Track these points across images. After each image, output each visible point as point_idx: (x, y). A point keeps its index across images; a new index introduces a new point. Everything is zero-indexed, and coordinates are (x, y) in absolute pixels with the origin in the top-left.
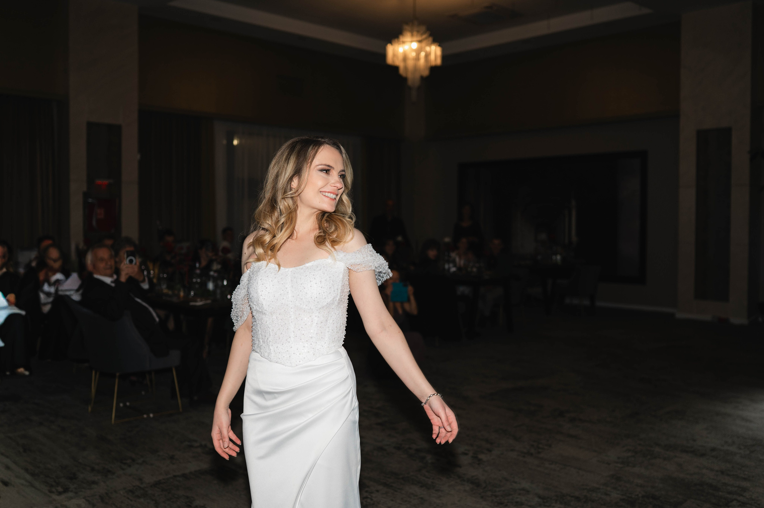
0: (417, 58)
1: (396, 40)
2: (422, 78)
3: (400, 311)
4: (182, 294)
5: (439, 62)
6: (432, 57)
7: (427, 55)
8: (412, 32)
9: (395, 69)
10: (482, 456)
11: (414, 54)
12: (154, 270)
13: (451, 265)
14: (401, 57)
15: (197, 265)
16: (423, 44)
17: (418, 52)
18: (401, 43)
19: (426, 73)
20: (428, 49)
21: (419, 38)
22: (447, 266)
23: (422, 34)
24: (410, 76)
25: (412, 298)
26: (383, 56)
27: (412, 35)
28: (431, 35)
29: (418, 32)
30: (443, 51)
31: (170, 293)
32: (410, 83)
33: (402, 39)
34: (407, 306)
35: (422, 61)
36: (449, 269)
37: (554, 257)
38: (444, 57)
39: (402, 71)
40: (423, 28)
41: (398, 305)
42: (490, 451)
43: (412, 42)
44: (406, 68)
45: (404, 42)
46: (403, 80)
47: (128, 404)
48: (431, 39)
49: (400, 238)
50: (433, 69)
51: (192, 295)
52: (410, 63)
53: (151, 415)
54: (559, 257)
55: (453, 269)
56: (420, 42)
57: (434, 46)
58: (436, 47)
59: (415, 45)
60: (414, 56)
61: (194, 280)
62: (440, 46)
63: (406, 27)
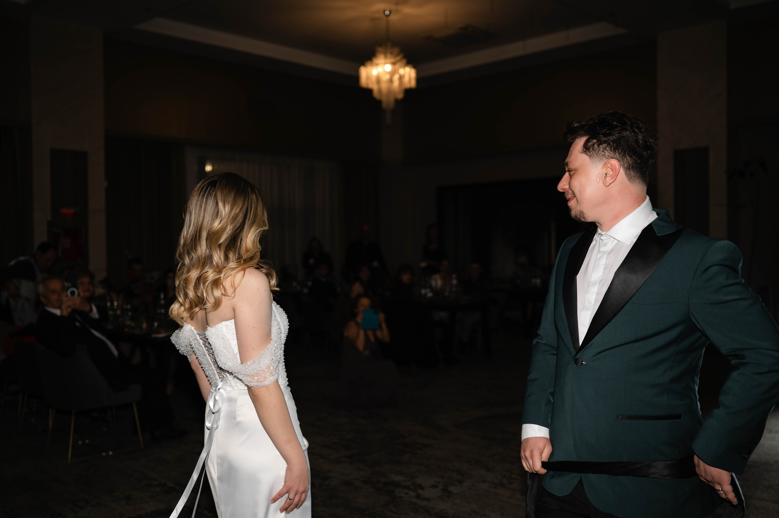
0: (391, 81)
1: (369, 62)
2: (397, 101)
3: (372, 339)
4: (144, 325)
5: (413, 84)
6: (406, 79)
7: (401, 78)
8: (385, 54)
9: (369, 91)
10: (452, 489)
11: (387, 77)
12: (117, 301)
13: (428, 290)
14: (374, 80)
15: (162, 296)
16: (398, 66)
17: (392, 73)
18: (375, 65)
19: (400, 96)
20: (402, 71)
21: (393, 60)
22: (423, 292)
23: (396, 56)
24: (384, 99)
25: (384, 325)
26: (357, 78)
27: (386, 57)
28: (405, 57)
29: (392, 53)
30: (418, 74)
31: (133, 324)
32: (384, 105)
33: (376, 61)
34: (379, 334)
35: (396, 83)
36: (426, 294)
37: (533, 281)
38: (419, 80)
39: (376, 94)
40: (396, 50)
41: (370, 333)
42: (461, 482)
43: (385, 63)
44: (380, 90)
45: (377, 65)
46: (378, 103)
47: (87, 441)
48: (404, 61)
49: (376, 264)
50: (408, 92)
51: (156, 327)
52: (384, 86)
53: (111, 453)
54: (538, 281)
55: (430, 295)
56: (394, 64)
57: (408, 67)
58: (410, 68)
59: (388, 67)
60: (388, 79)
61: (159, 311)
62: (414, 67)
63: (380, 49)
